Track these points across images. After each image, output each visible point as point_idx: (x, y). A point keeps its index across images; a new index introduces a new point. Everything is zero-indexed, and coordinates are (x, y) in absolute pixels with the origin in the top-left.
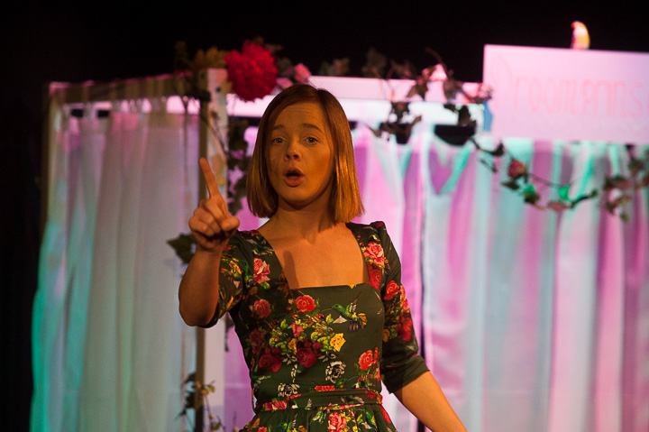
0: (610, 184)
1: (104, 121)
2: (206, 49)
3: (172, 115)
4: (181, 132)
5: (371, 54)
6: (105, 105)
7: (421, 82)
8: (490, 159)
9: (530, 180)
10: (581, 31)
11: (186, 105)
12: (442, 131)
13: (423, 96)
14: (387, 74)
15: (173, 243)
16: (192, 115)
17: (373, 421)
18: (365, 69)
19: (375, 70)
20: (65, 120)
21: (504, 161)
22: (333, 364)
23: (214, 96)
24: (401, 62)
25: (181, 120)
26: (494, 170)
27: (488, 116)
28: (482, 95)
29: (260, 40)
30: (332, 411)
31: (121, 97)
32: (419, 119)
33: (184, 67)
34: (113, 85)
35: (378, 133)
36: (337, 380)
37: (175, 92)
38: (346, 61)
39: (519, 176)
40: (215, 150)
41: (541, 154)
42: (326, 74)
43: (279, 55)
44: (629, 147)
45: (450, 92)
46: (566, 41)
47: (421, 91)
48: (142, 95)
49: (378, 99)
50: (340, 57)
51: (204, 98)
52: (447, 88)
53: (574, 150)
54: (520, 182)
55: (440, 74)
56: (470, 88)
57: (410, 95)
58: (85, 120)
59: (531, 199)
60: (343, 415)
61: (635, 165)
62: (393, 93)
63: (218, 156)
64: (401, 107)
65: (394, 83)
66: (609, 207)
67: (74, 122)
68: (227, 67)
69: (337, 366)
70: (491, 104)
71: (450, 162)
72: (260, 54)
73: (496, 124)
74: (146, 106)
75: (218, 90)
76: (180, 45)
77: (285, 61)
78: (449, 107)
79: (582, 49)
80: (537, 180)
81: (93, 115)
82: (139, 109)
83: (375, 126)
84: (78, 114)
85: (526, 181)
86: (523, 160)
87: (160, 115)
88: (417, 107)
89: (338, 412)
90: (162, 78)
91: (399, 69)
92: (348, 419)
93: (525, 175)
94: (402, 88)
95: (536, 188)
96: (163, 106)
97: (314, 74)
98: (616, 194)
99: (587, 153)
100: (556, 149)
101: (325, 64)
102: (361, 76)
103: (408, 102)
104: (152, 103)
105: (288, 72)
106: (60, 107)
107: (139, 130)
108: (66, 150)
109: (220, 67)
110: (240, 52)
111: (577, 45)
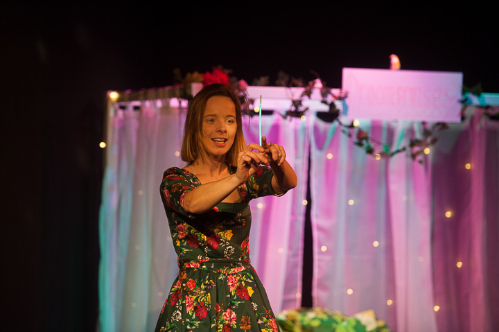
0: (413, 143)
1: (137, 112)
2: (192, 72)
3: (173, 108)
4: (177, 117)
5: (281, 74)
7: (308, 88)
8: (347, 130)
9: (369, 141)
10: (395, 60)
11: (180, 103)
12: (321, 115)
13: (309, 96)
14: (290, 84)
16: (184, 108)
17: (252, 277)
18: (277, 82)
19: (283, 82)
20: (116, 112)
21: (355, 132)
22: (228, 248)
24: (297, 78)
25: (177, 111)
26: (350, 135)
27: (346, 107)
28: (343, 95)
29: (220, 67)
30: (228, 275)
31: (146, 98)
32: (307, 109)
33: (179, 82)
34: (141, 92)
35: (285, 117)
36: (230, 257)
37: (175, 96)
38: (267, 78)
39: (363, 139)
41: (376, 127)
42: (256, 85)
43: (230, 75)
44: (424, 123)
45: (324, 94)
47: (308, 93)
48: (157, 97)
49: (284, 98)
50: (264, 76)
52: (323, 91)
53: (394, 124)
54: (364, 142)
55: (319, 84)
56: (335, 92)
57: (302, 96)
58: (127, 112)
59: (370, 151)
60: (235, 276)
61: (426, 133)
62: (293, 95)
64: (297, 103)
65: (294, 90)
66: (414, 156)
67: (120, 113)
68: (203, 82)
69: (230, 249)
70: (347, 101)
71: (325, 132)
72: (221, 74)
73: (350, 111)
74: (159, 104)
76: (177, 71)
77: (234, 79)
78: (324, 102)
79: (396, 70)
80: (373, 141)
81: (131, 109)
82: (155, 105)
83: (283, 113)
84: (123, 108)
85: (367, 142)
86: (365, 130)
87: (166, 108)
88: (306, 103)
89: (232, 275)
90: (168, 89)
91: (296, 82)
92: (238, 278)
93: (366, 138)
94: (297, 92)
95: (372, 145)
96: (168, 104)
97: (251, 83)
98: (417, 149)
99: (401, 126)
100: (384, 124)
101: (256, 79)
102: (275, 85)
103: (301, 100)
104: (162, 102)
105: (236, 84)
106: (113, 104)
107: (155, 117)
108: (117, 127)
109: (199, 82)
110: (211, 73)
111: (393, 67)
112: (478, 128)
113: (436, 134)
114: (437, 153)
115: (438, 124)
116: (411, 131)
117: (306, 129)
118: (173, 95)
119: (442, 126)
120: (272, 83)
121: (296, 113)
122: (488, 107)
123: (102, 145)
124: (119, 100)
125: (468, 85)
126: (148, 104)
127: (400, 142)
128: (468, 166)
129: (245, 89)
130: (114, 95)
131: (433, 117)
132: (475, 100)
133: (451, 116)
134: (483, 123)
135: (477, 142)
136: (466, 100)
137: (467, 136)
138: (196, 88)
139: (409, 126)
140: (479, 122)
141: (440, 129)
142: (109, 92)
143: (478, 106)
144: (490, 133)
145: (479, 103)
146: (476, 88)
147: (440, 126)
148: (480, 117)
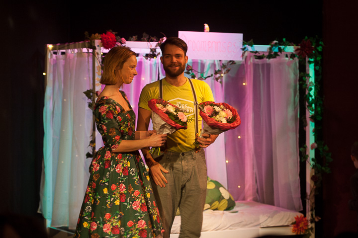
0: (216, 73)
1: (64, 55)
2: (95, 34)
3: (84, 53)
6: (64, 51)
7: (159, 42)
10: (207, 26)
11: (88, 51)
14: (149, 40)
15: (85, 93)
16: (91, 53)
18: (142, 39)
19: (145, 39)
20: (51, 55)
23: (97, 47)
24: (153, 37)
25: (87, 55)
29: (111, 30)
31: (68, 48)
32: (159, 54)
33: (88, 39)
34: (66, 45)
37: (85, 47)
38: (136, 36)
39: (190, 70)
40: (98, 64)
41: (195, 63)
42: (131, 41)
43: (116, 35)
44: (220, 61)
46: (202, 29)
48: (75, 48)
49: (147, 48)
50: (135, 36)
51: (94, 48)
54: (190, 72)
57: (156, 46)
58: (57, 55)
59: (193, 77)
61: (223, 66)
62: (151, 46)
63: (99, 66)
64: (153, 50)
65: (151, 43)
66: (217, 79)
67: (54, 56)
68: (101, 39)
72: (111, 34)
74: (76, 51)
75: (98, 46)
76: (86, 33)
77: (119, 37)
80: (195, 71)
81: (60, 54)
82: (74, 52)
83: (145, 55)
84: (55, 53)
85: (192, 71)
86: (190, 65)
87: (80, 54)
90: (81, 43)
91: (153, 38)
94: (153, 44)
95: (194, 73)
96: (81, 51)
97: (127, 40)
98: (218, 75)
99: (208, 62)
100: (199, 61)
101: (130, 37)
102: (141, 41)
103: (156, 49)
104: (78, 50)
105: (120, 40)
106: (50, 51)
107: (74, 58)
108: (52, 64)
109: (99, 39)
110: (105, 34)
111: (206, 31)
112: (249, 63)
113: (228, 67)
114: (228, 77)
115: (230, 61)
116: (214, 65)
117: (157, 64)
118: (84, 46)
119: (233, 62)
120: (139, 39)
121: (152, 55)
122: (256, 52)
123: (44, 74)
124: (53, 49)
125: (246, 40)
126: (69, 50)
127: (208, 72)
128: (244, 84)
129: (125, 43)
130: (50, 46)
131: (226, 57)
132: (250, 48)
133: (238, 58)
134: (251, 61)
135: (249, 70)
136: (245, 48)
137: (244, 67)
138: (97, 42)
139: (212, 62)
140: (250, 59)
141: (231, 64)
142: (48, 45)
143: (251, 52)
144: (256, 66)
145: (251, 50)
146: (250, 42)
147: (231, 63)
148: (250, 57)
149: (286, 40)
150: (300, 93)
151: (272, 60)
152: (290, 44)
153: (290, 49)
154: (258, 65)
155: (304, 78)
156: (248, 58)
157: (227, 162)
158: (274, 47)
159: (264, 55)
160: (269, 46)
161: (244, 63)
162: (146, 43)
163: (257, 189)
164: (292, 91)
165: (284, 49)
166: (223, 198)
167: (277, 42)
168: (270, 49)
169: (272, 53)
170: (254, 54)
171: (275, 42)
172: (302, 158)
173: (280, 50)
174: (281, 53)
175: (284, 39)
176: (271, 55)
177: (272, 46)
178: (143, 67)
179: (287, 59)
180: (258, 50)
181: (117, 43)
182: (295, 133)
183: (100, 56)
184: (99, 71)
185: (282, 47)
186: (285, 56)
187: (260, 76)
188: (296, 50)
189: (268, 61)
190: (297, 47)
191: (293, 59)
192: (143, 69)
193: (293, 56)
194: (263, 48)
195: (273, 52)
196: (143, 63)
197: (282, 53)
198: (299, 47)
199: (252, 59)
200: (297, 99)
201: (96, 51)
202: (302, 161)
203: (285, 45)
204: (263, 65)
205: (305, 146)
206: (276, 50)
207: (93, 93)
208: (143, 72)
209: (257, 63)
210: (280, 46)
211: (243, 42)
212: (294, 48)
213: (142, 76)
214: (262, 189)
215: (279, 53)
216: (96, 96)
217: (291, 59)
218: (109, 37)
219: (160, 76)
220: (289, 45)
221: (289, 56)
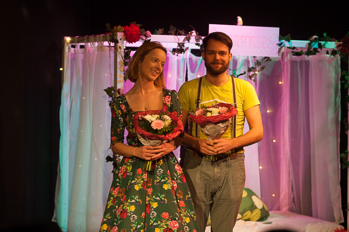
0: (250, 70)
1: (82, 49)
2: (117, 26)
3: (105, 46)
4: (108, 53)
6: (83, 44)
7: (188, 36)
10: (240, 19)
11: (110, 44)
12: (194, 51)
13: (189, 41)
14: (177, 34)
15: (105, 90)
16: (112, 47)
19: (173, 32)
20: (69, 48)
23: (119, 41)
24: (181, 30)
25: (108, 49)
29: (135, 22)
31: (88, 42)
32: (187, 48)
33: (110, 31)
34: (85, 38)
37: (106, 40)
38: (163, 29)
40: (120, 59)
42: (156, 34)
44: (254, 57)
45: (197, 40)
46: (235, 23)
47: (188, 39)
48: (95, 41)
50: (161, 29)
51: (116, 42)
52: (197, 38)
55: (194, 33)
57: (184, 41)
58: (76, 49)
61: (258, 63)
62: (179, 40)
63: (121, 61)
64: (181, 45)
65: (179, 36)
66: (250, 77)
67: (72, 49)
68: (123, 32)
71: (196, 61)
72: (135, 27)
74: (96, 44)
75: (121, 39)
76: (108, 25)
77: (143, 30)
78: (197, 44)
79: (241, 25)
81: (79, 47)
82: (94, 45)
83: (172, 50)
84: (73, 46)
87: (101, 47)
88: (187, 45)
90: (102, 35)
91: (181, 32)
94: (181, 38)
96: (102, 44)
97: (152, 34)
98: (252, 73)
99: (241, 59)
101: (156, 30)
102: (168, 34)
103: (184, 43)
104: (98, 43)
105: (144, 33)
106: (68, 44)
107: (94, 52)
108: (70, 58)
109: (121, 32)
110: (129, 26)
111: (239, 24)
112: (286, 60)
113: (263, 64)
114: (263, 75)
115: (265, 58)
116: (247, 61)
117: (185, 60)
120: (166, 33)
121: (180, 50)
122: (294, 48)
123: (61, 69)
124: (71, 42)
125: (283, 35)
126: (89, 44)
127: (241, 69)
128: (280, 83)
129: (150, 36)
130: (68, 39)
131: (261, 54)
132: (287, 44)
133: (274, 54)
134: (289, 57)
135: (286, 67)
136: (281, 44)
137: (280, 64)
138: (120, 35)
139: (246, 58)
140: (287, 56)
141: (266, 61)
142: (65, 37)
143: (288, 47)
144: (293, 63)
145: (289, 46)
146: (287, 37)
147: (267, 59)
148: (288, 53)
149: (327, 35)
150: (341, 93)
151: (311, 56)
152: (332, 39)
153: (331, 45)
154: (296, 62)
155: (346, 77)
156: (285, 54)
157: (261, 168)
158: (313, 43)
159: (302, 51)
160: (308, 42)
161: (281, 60)
162: (173, 36)
163: (294, 198)
164: (332, 91)
165: (324, 45)
166: (256, 208)
167: (317, 37)
168: (310, 44)
169: (312, 50)
170: (292, 50)
171: (315, 37)
172: (343, 164)
173: (320, 46)
174: (321, 49)
175: (325, 34)
176: (310, 52)
177: (312, 42)
178: (170, 63)
179: (328, 55)
180: (295, 46)
181: (141, 37)
182: (335, 138)
183: (123, 50)
184: (121, 67)
185: (323, 43)
186: (325, 53)
187: (298, 74)
188: (338, 46)
189: (307, 58)
190: (339, 43)
191: (334, 56)
192: (169, 65)
193: (334, 53)
194: (301, 44)
195: (313, 48)
196: (170, 58)
197: (323, 49)
198: (342, 43)
199: (289, 55)
200: (339, 100)
201: (118, 44)
202: (343, 168)
203: (326, 40)
204: (301, 62)
205: (346, 151)
206: (316, 46)
207: (114, 90)
208: (169, 69)
209: (294, 60)
210: (320, 42)
211: (280, 37)
212: (336, 44)
213: (169, 72)
214: (299, 198)
215: (319, 50)
216: (117, 93)
217: (332, 56)
218: (133, 30)
219: (188, 73)
220: (330, 41)
221: (330, 53)
